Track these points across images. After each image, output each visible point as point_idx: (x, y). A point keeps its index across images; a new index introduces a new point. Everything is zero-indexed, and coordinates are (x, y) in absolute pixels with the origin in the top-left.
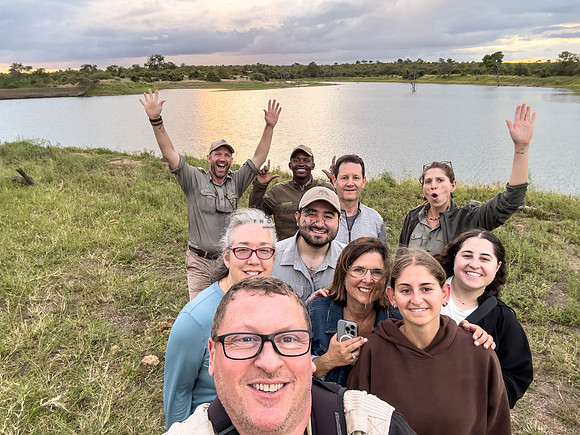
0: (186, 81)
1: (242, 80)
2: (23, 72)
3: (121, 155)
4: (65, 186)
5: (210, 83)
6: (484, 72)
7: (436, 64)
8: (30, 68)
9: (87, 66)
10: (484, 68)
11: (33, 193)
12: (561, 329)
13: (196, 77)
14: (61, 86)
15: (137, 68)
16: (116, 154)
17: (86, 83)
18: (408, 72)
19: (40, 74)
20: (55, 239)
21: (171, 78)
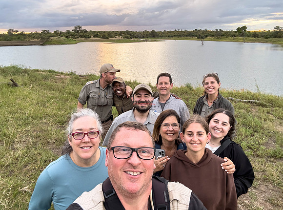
0: (92, 38)
1: (119, 38)
2: (14, 33)
3: (60, 73)
4: (33, 87)
5: (104, 39)
6: (237, 36)
7: (214, 31)
8: (18, 31)
9: (44, 31)
10: (237, 34)
11: (18, 90)
12: (272, 160)
13: (97, 37)
14: (32, 40)
15: (68, 32)
16: (58, 72)
17: (44, 39)
18: (200, 35)
19: (22, 34)
20: (27, 112)
21: (85, 37)
